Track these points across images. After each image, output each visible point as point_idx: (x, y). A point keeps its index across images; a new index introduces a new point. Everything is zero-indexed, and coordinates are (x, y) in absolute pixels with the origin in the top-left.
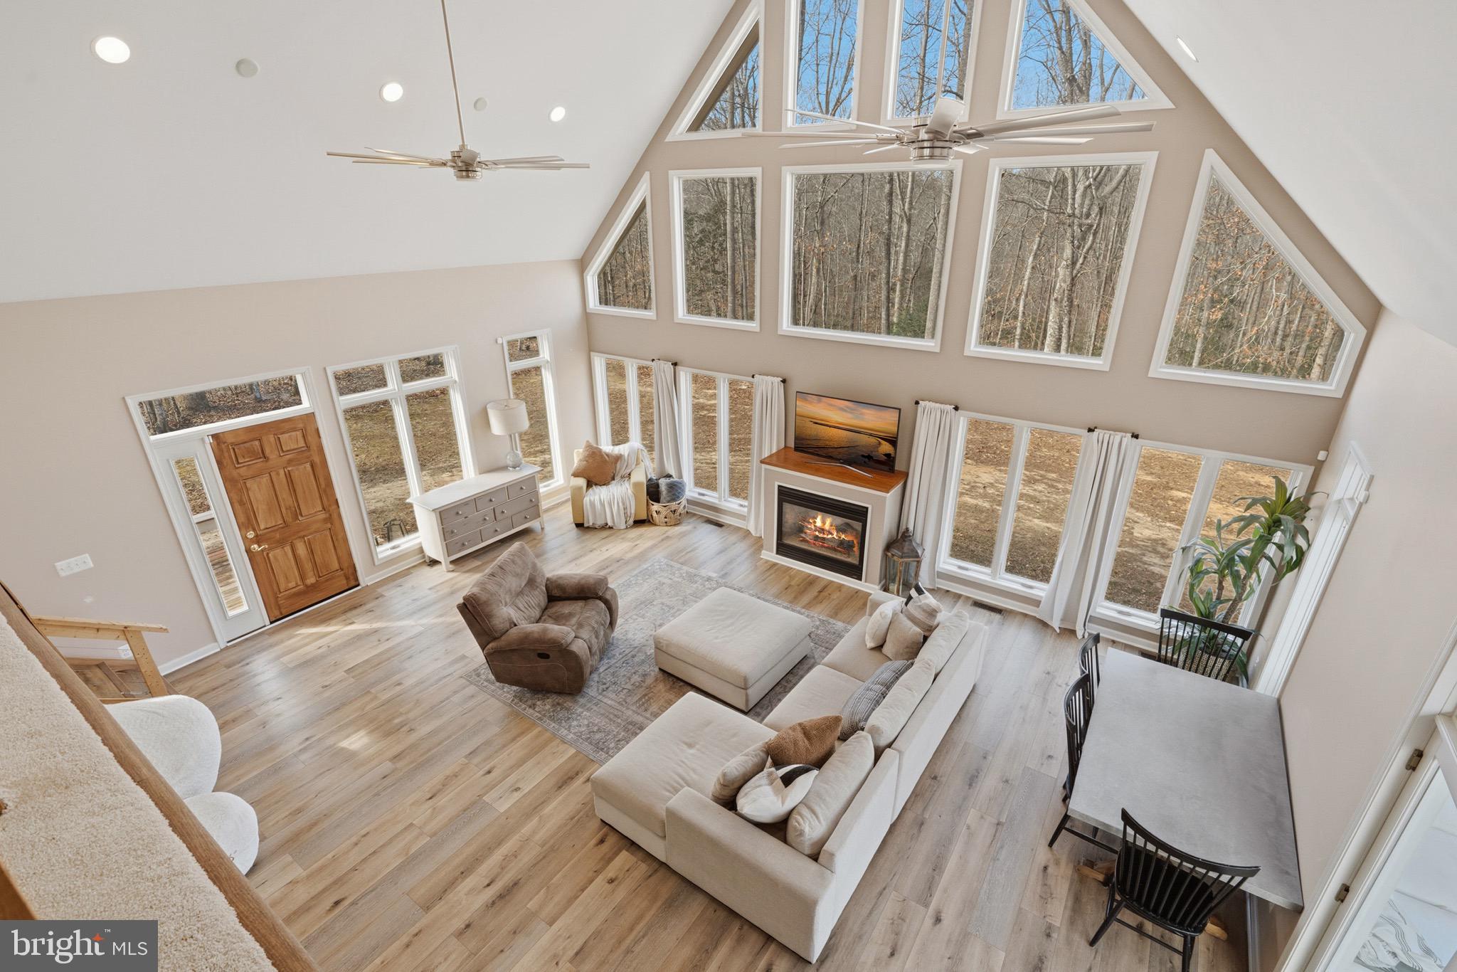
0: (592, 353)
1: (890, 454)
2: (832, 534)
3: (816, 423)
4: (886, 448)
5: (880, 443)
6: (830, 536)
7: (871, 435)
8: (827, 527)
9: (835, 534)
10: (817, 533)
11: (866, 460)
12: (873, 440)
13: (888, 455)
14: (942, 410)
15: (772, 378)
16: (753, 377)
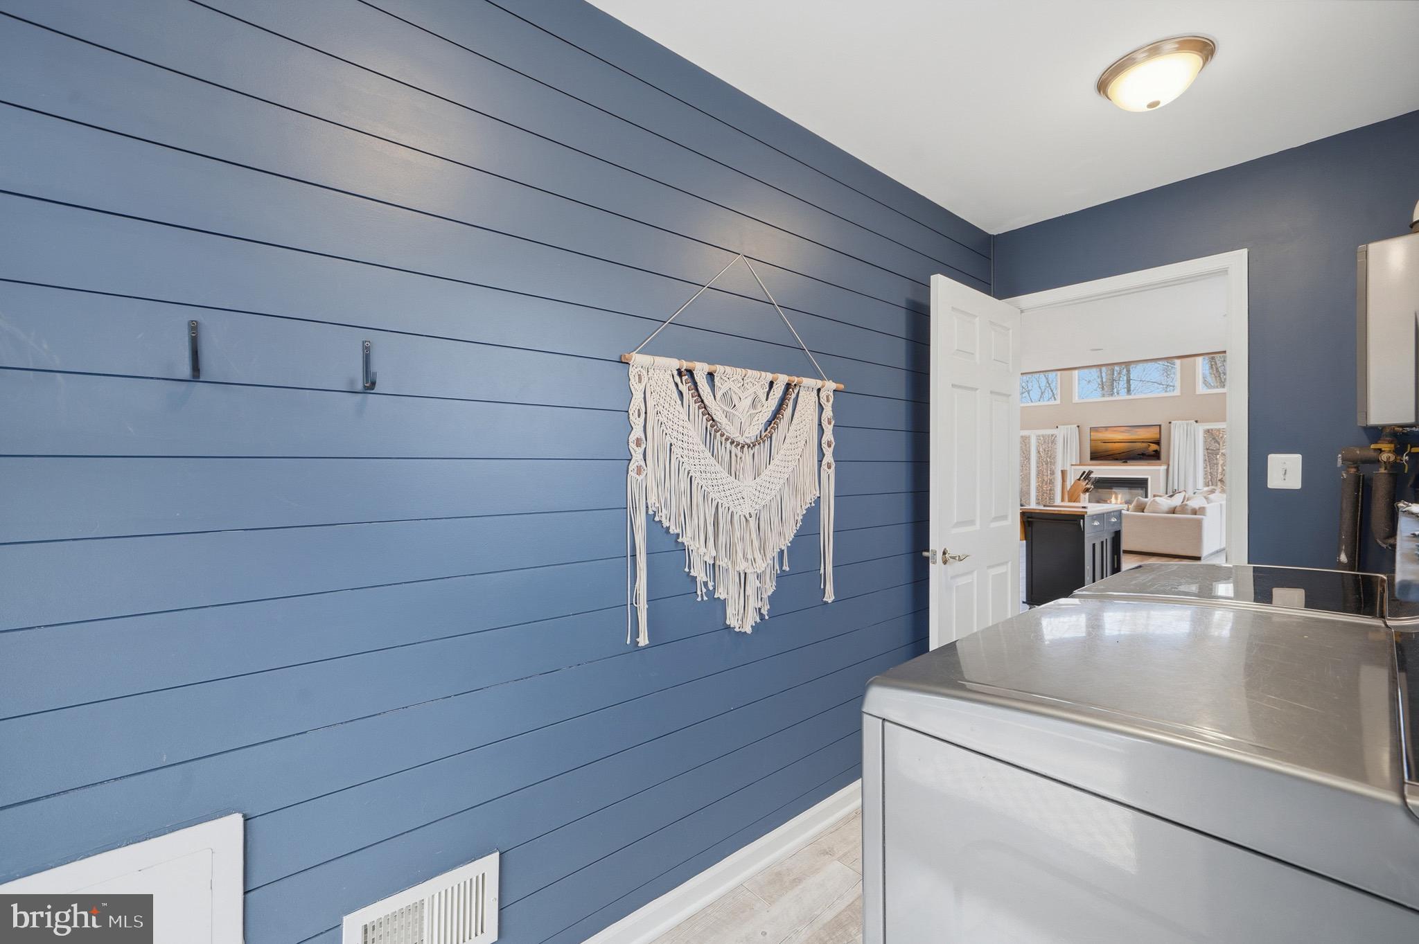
3: (1105, 442)
4: (1154, 447)
5: (1149, 445)
7: (1142, 442)
11: (1141, 455)
12: (1145, 445)
13: (1156, 451)
14: (1187, 424)
15: (1069, 426)
16: (1057, 427)
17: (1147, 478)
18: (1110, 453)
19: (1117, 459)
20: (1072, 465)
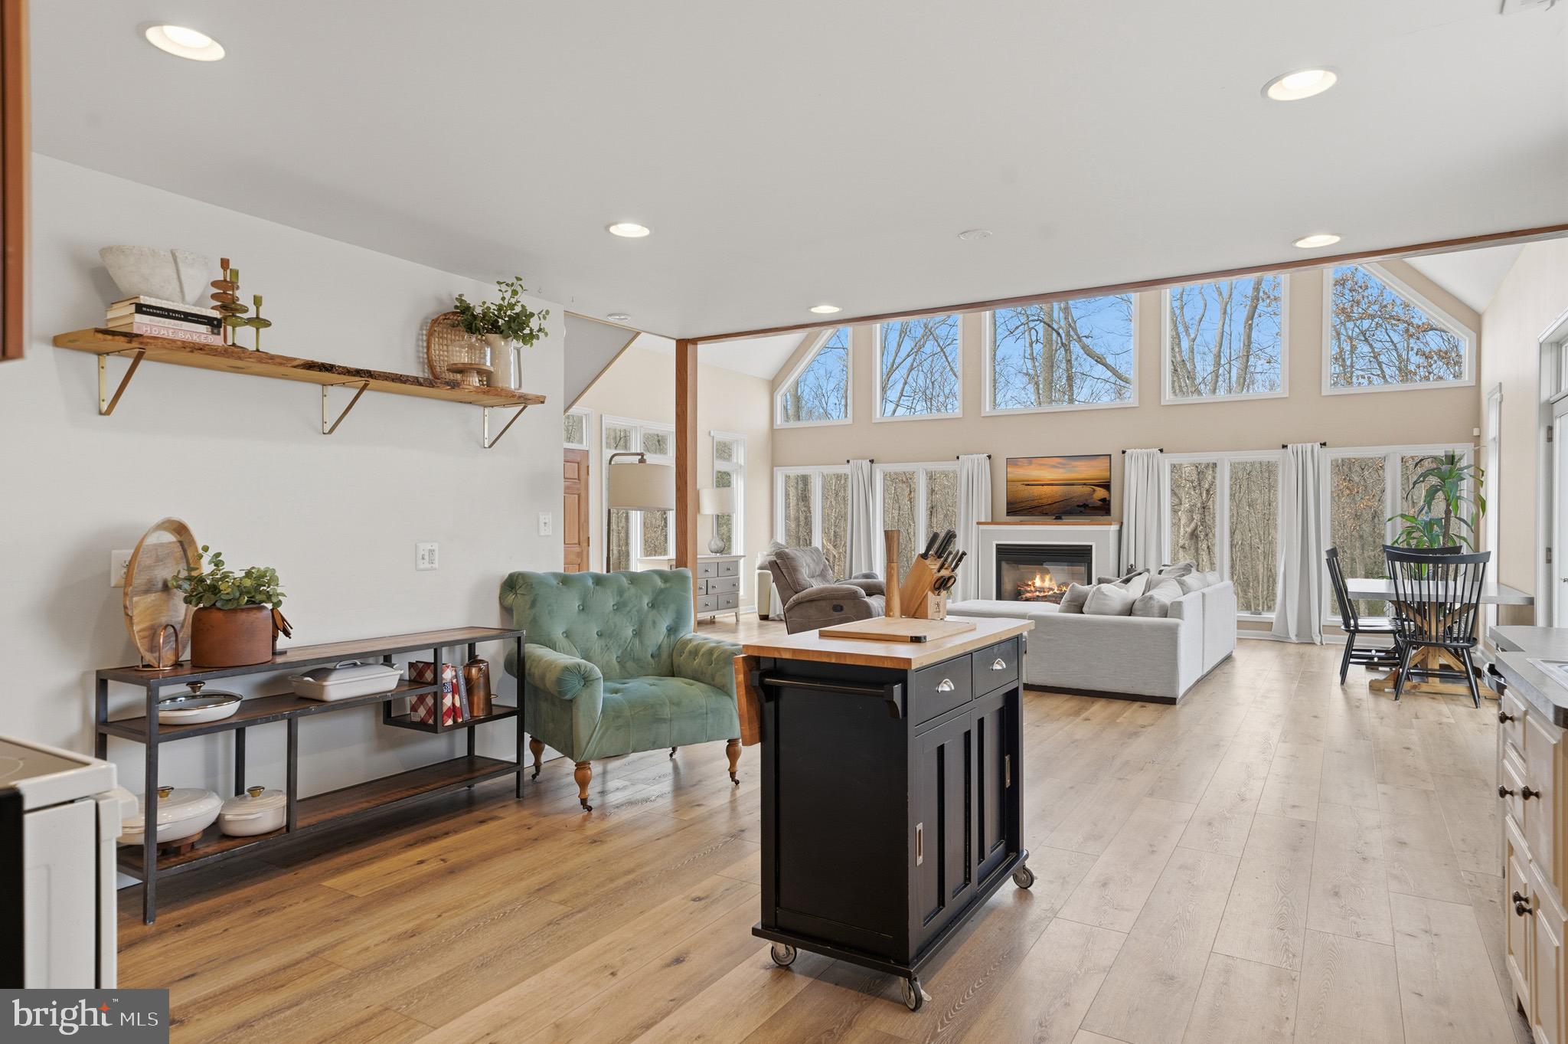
0: (775, 469)
2: (1053, 590)
3: (1028, 485)
4: (1101, 493)
5: (1094, 490)
6: (1051, 592)
7: (1084, 485)
8: (1047, 584)
9: (1056, 588)
10: (1037, 593)
11: (1082, 509)
12: (1087, 489)
13: (1104, 500)
14: (1148, 456)
15: (975, 456)
16: (958, 458)
17: (1091, 546)
18: (1035, 503)
19: (1046, 514)
20: (978, 523)
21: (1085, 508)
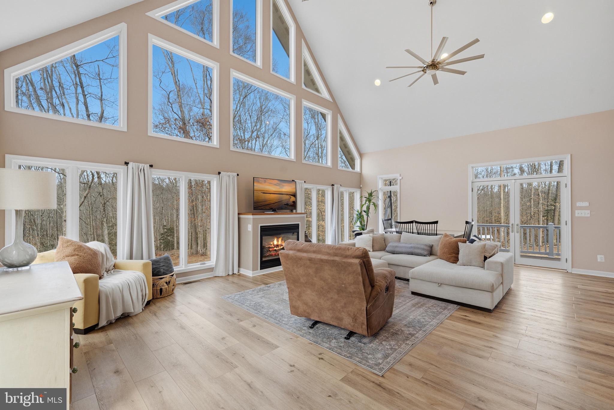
0: (5, 155)
1: (294, 201)
3: (264, 193)
7: (287, 194)
8: (280, 243)
10: (275, 248)
11: (286, 206)
16: (219, 173)
17: (299, 224)
21: (287, 205)
